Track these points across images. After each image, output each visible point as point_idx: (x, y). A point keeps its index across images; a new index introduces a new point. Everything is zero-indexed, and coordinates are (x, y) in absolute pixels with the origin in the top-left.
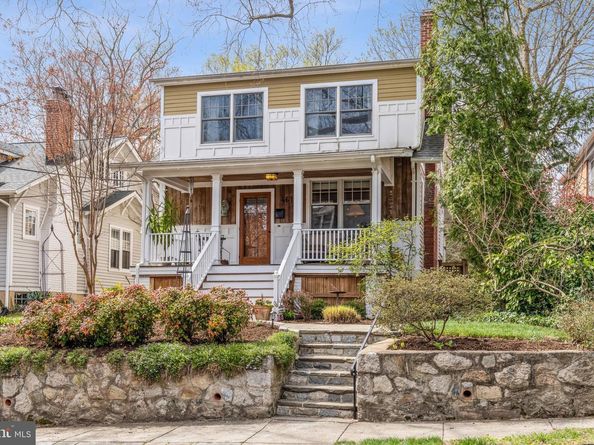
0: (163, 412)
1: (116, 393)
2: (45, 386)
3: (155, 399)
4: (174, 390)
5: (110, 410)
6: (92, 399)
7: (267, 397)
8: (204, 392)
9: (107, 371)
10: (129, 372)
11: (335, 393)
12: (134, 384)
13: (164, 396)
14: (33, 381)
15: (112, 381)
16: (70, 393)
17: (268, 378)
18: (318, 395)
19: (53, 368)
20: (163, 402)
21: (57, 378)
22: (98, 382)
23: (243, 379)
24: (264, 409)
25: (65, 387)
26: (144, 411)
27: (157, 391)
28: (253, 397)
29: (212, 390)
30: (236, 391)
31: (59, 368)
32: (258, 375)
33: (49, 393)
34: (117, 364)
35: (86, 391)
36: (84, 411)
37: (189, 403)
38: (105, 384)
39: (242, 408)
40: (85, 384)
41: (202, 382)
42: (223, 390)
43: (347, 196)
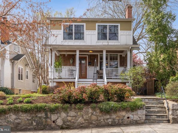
0: (110, 123)
1: (94, 118)
2: (68, 116)
3: (107, 119)
4: (114, 116)
5: (91, 123)
6: (85, 120)
7: (144, 117)
8: (124, 116)
9: (90, 111)
10: (98, 111)
11: (159, 116)
12: (100, 115)
13: (110, 118)
14: (63, 115)
15: (92, 114)
16: (77, 118)
17: (144, 112)
18: (153, 117)
19: (71, 110)
20: (110, 120)
21: (72, 113)
22: (88, 114)
23: (136, 112)
24: (143, 121)
25: (75, 116)
26: (103, 123)
27: (108, 117)
28: (140, 118)
29: (127, 116)
30: (134, 116)
31: (73, 110)
32: (141, 111)
33: (69, 118)
34: (94, 109)
35: (83, 117)
36: (82, 124)
37: (119, 120)
38: (90, 115)
39: (136, 121)
40: (83, 115)
41: (123, 113)
42: (130, 116)
43: (111, 59)
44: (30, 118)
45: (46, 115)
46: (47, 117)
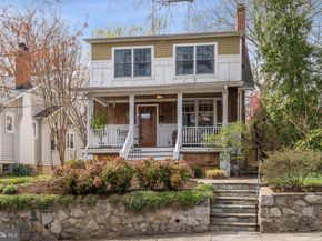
0: (144, 230)
1: (115, 220)
2: (70, 217)
3: (139, 223)
4: (151, 218)
5: (111, 230)
6: (99, 224)
7: (207, 221)
8: (169, 218)
9: (109, 207)
10: (123, 208)
11: (243, 218)
12: (126, 215)
13: (144, 222)
14: (62, 214)
15: (112, 213)
16: (86, 221)
17: (207, 210)
18: (232, 219)
19: (75, 206)
20: (144, 225)
21: (77, 212)
22: (104, 214)
23: (193, 211)
24: (205, 227)
25: (83, 218)
26: (132, 230)
27: (141, 219)
28: (199, 221)
29: (174, 217)
30: (188, 218)
31: (79, 206)
32: (202, 208)
33: (72, 221)
34: (115, 204)
35: (96, 219)
36: (95, 231)
37: (160, 225)
38: (107, 215)
39: (192, 227)
40: (95, 216)
41: (168, 213)
42: (181, 217)
43: (200, 109)
44: (7, 220)
45: (33, 214)
46: (34, 219)
